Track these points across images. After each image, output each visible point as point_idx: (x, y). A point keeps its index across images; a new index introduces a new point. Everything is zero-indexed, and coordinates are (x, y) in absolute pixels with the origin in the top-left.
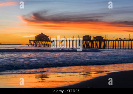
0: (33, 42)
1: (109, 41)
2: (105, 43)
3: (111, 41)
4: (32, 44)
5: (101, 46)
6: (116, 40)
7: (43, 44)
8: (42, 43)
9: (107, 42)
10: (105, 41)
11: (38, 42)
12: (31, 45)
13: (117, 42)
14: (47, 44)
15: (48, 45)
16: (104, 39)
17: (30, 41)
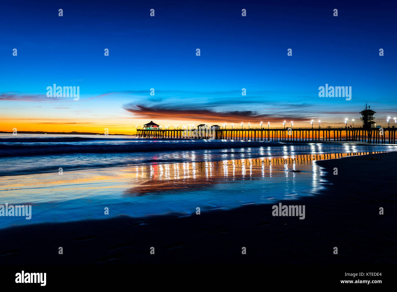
0: (141, 131)
1: (226, 130)
2: (222, 132)
3: (229, 130)
4: (141, 134)
5: (218, 136)
6: (234, 130)
7: (153, 134)
8: (152, 132)
9: (225, 132)
10: (222, 130)
11: (147, 131)
12: (139, 135)
13: (236, 132)
14: (157, 134)
15: (159, 135)
16: (221, 128)
17: (138, 130)
